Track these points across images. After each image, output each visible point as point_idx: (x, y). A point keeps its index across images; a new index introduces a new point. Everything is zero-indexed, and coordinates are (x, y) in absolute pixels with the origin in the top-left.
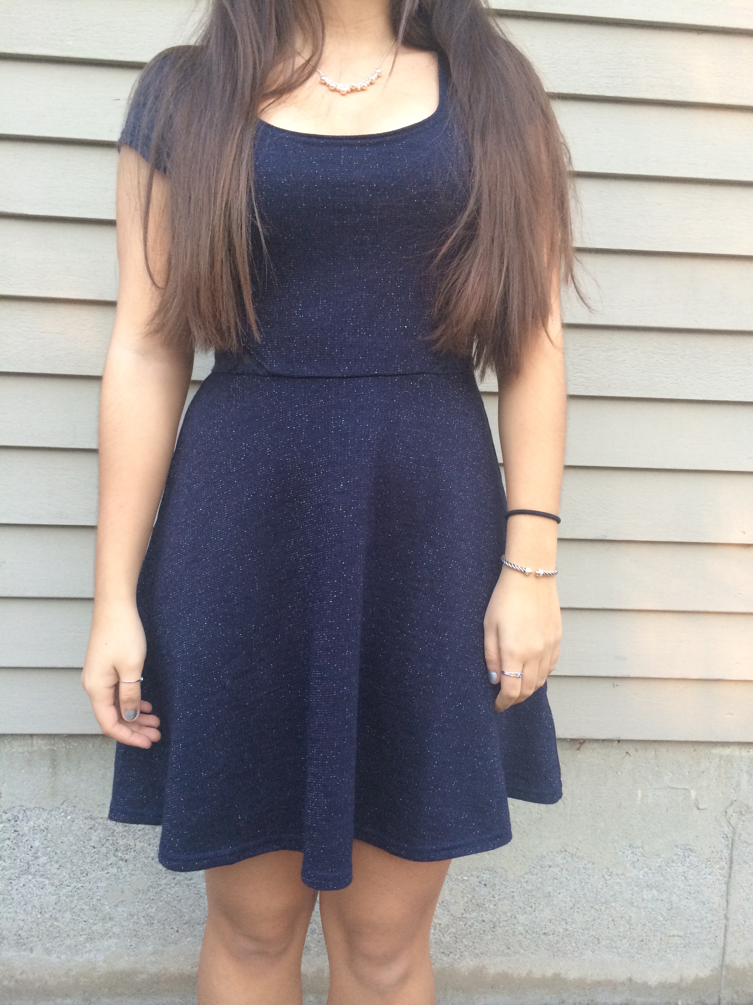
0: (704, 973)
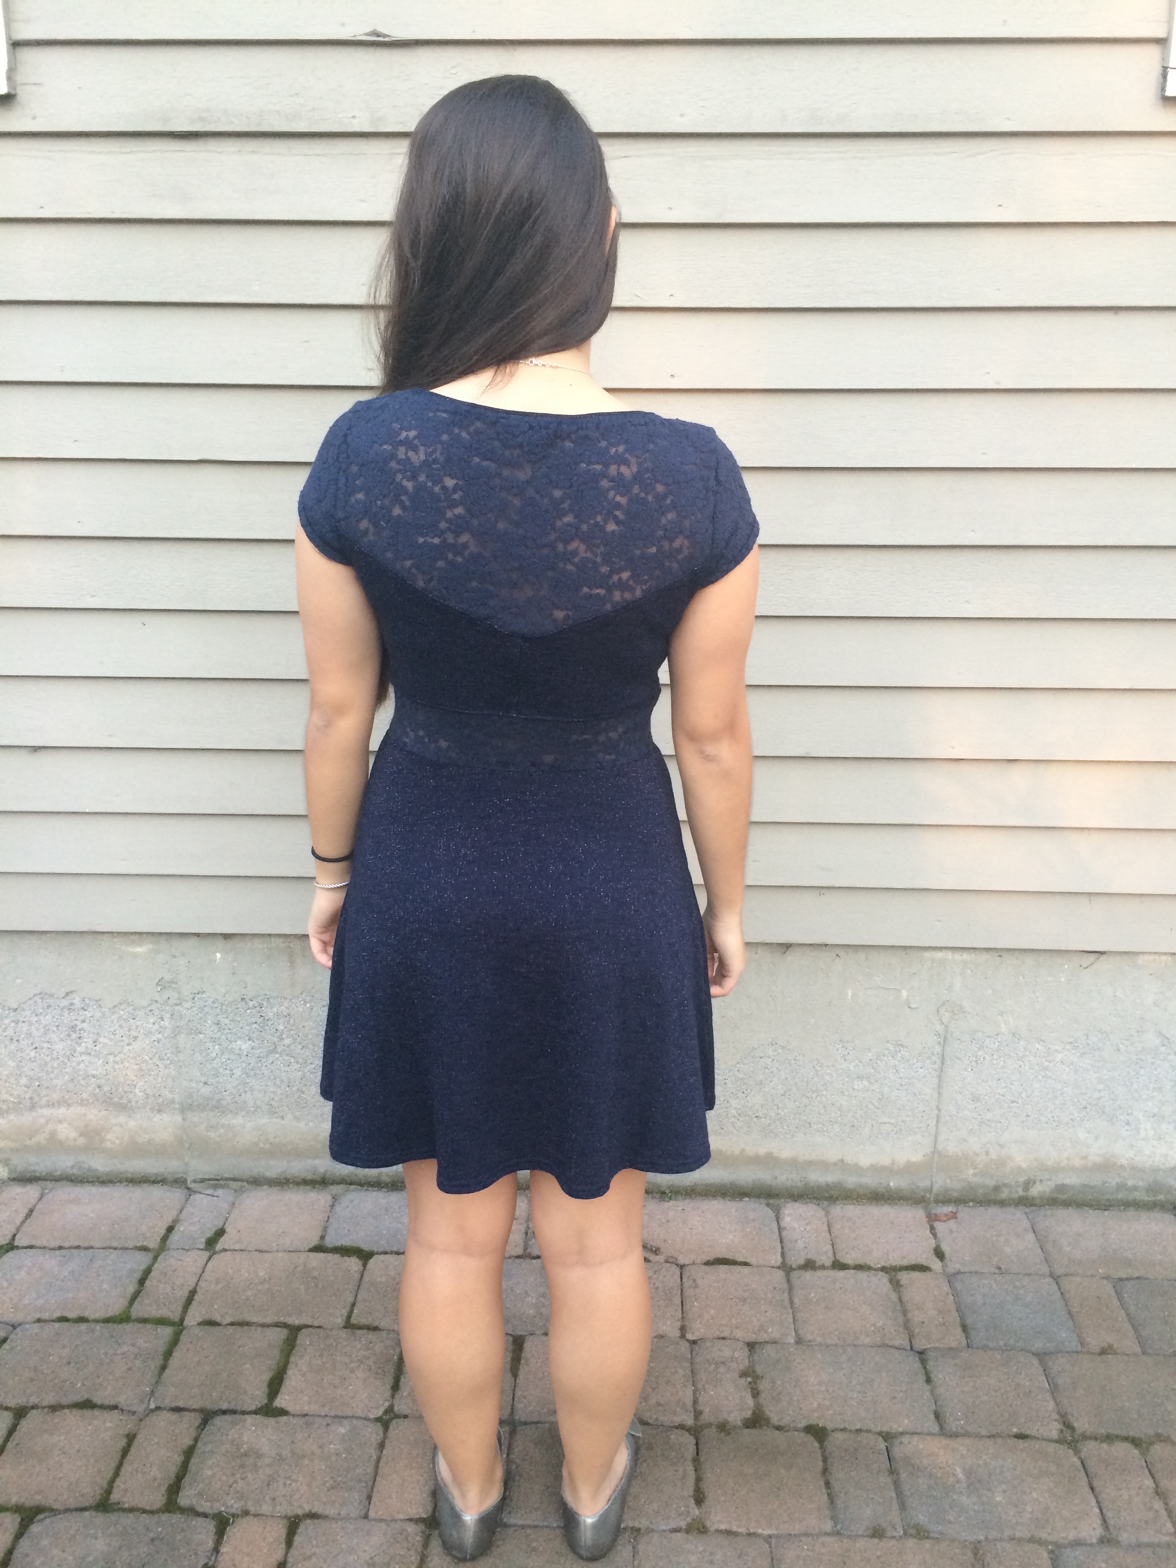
0: (916, 1157)
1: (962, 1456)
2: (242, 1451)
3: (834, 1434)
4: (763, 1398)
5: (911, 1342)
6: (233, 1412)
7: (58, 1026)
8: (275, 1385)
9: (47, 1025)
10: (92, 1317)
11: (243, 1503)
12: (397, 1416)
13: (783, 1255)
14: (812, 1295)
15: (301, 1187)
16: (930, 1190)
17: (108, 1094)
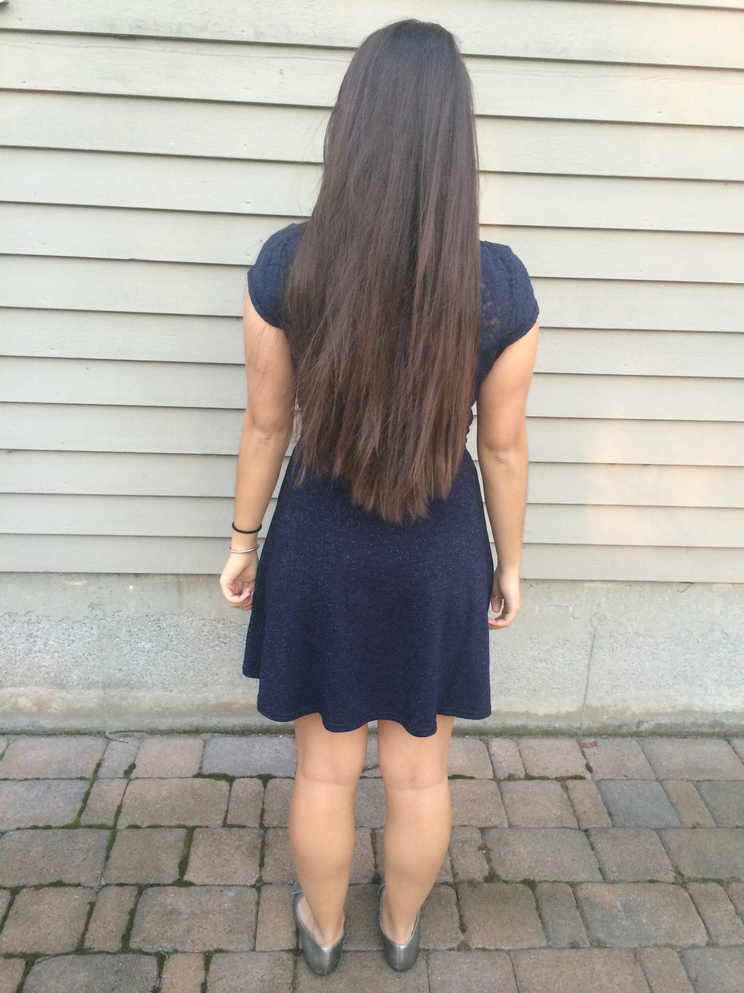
0: (573, 709)
1: (620, 895)
2: (168, 910)
3: (540, 884)
4: (495, 864)
5: (579, 825)
6: (158, 885)
7: (20, 634)
8: (183, 866)
9: (12, 633)
10: (54, 825)
11: (173, 944)
12: (266, 884)
13: (494, 772)
14: (516, 796)
15: (182, 735)
16: (580, 729)
17: (53, 678)
